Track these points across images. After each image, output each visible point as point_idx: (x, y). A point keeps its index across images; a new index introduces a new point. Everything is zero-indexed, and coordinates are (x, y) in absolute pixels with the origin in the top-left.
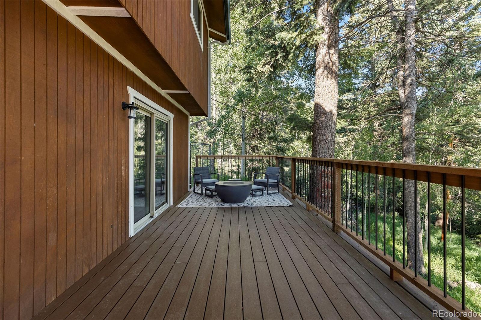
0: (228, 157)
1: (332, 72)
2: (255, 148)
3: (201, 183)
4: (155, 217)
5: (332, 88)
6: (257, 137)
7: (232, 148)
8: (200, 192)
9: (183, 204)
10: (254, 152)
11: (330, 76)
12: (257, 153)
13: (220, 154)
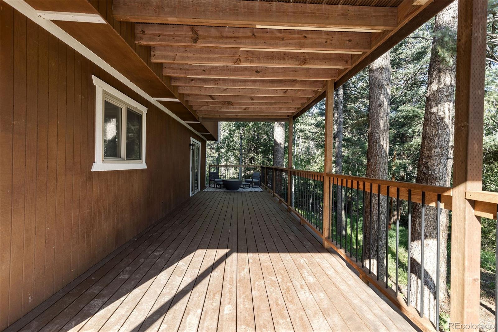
0: (230, 166)
1: (281, 125)
2: (252, 160)
3: (214, 181)
4: (195, 193)
5: (281, 132)
6: (254, 151)
7: (233, 159)
8: (213, 186)
9: (206, 190)
10: (251, 162)
11: (280, 126)
12: (253, 164)
13: (223, 164)
